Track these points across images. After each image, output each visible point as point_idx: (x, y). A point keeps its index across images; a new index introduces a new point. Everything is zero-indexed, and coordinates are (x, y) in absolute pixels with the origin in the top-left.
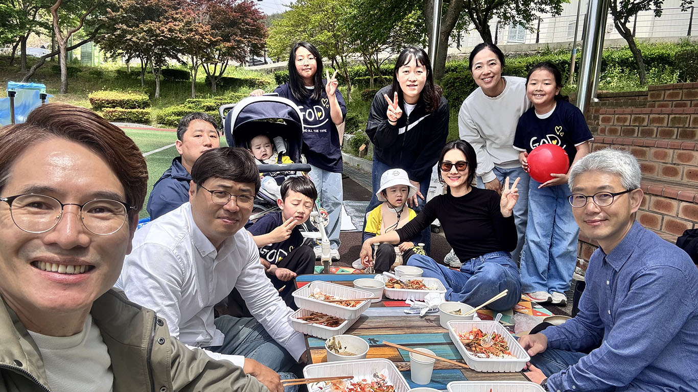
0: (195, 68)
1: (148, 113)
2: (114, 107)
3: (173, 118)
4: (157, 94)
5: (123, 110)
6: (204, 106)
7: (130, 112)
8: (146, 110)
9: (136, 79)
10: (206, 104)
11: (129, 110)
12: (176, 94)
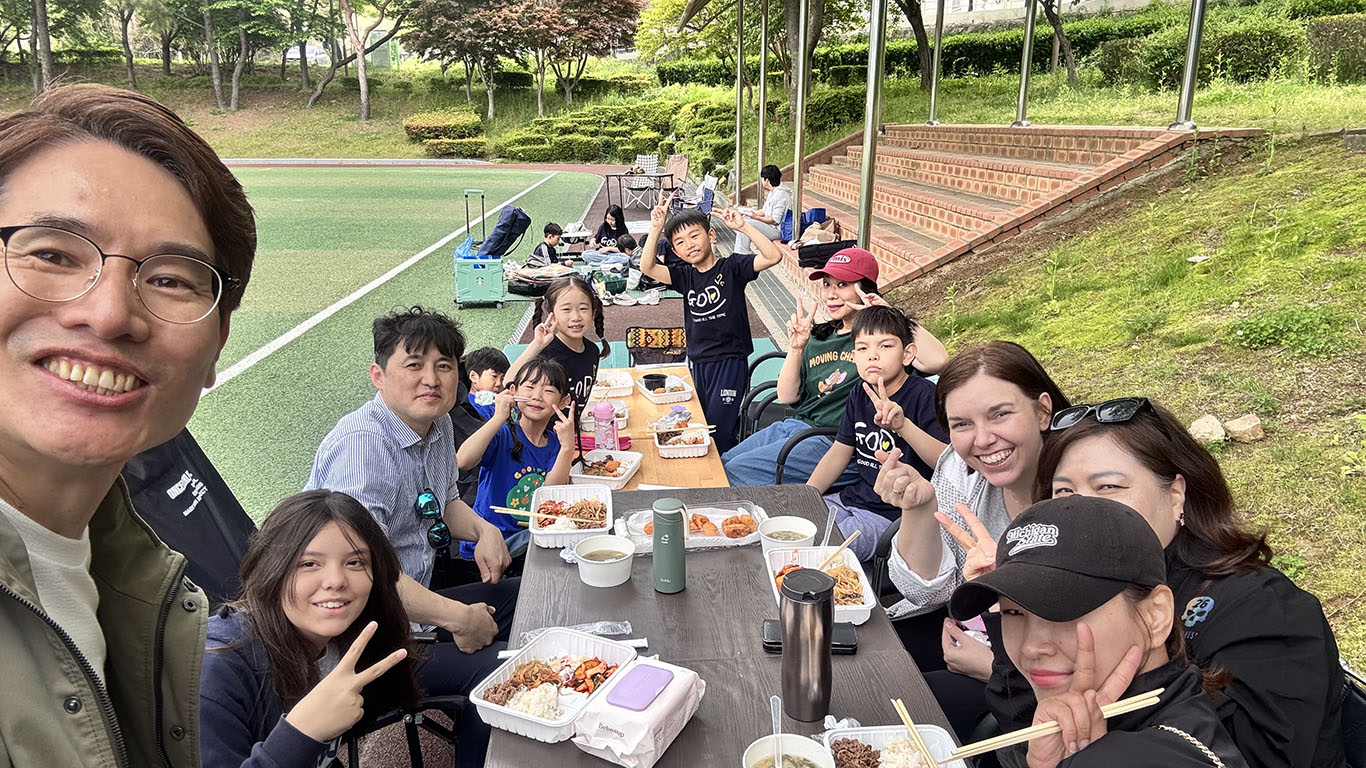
0: (541, 69)
1: (483, 144)
2: (437, 137)
3: (517, 148)
4: (490, 114)
5: (451, 141)
6: (557, 128)
7: (461, 143)
8: (480, 139)
9: (458, 91)
10: (559, 125)
11: (459, 141)
12: (517, 110)
